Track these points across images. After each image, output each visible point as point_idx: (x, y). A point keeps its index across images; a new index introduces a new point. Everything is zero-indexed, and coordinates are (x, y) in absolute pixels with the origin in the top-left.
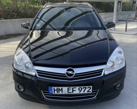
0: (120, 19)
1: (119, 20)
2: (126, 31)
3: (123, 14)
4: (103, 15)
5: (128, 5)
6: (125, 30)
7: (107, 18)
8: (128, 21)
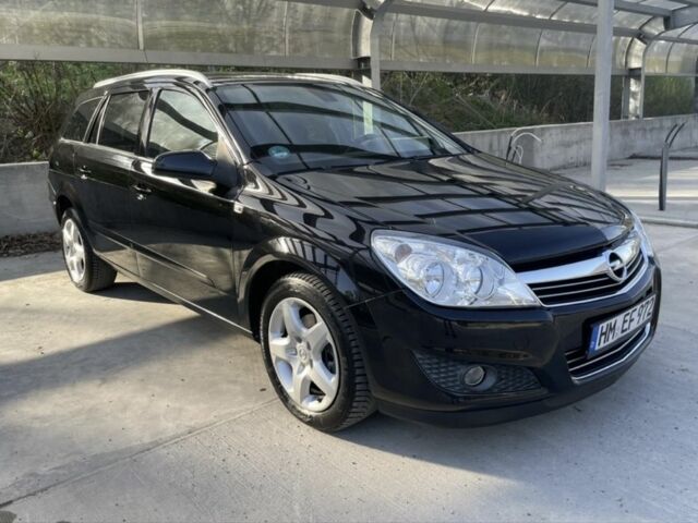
0: (636, 151)
1: (634, 157)
2: (662, 207)
3: (651, 130)
4: (554, 132)
5: (674, 90)
6: (657, 202)
7: (575, 147)
8: (672, 158)
